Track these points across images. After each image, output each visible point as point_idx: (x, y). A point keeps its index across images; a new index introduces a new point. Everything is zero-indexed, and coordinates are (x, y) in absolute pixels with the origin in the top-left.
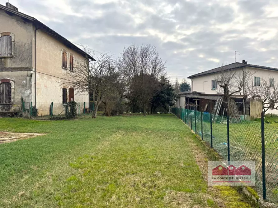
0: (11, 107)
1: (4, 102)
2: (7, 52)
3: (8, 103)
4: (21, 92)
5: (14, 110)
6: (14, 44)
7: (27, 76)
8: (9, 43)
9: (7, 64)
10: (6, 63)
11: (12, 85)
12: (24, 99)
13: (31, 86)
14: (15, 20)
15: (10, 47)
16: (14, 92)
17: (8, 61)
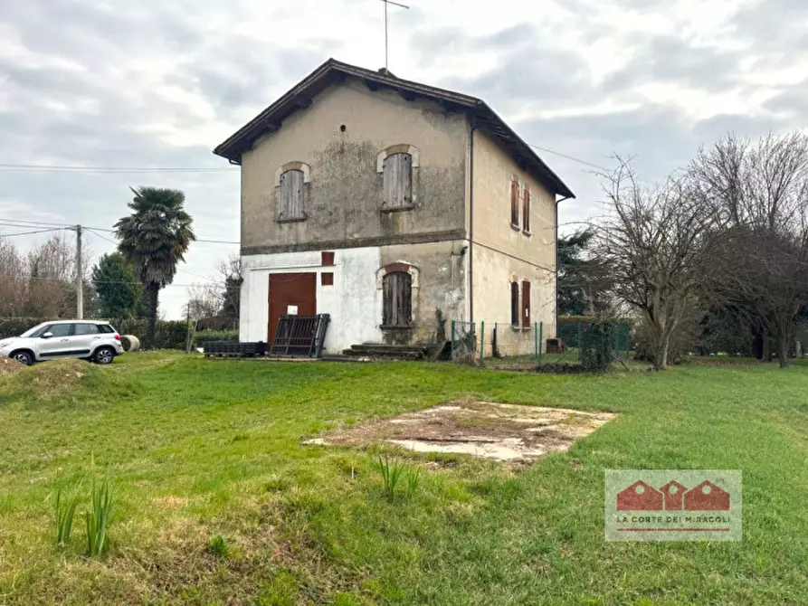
0: (411, 334)
1: (394, 323)
2: (401, 196)
3: (402, 324)
4: (436, 296)
5: (419, 343)
6: (419, 173)
7: (452, 253)
8: (406, 172)
9: (401, 224)
10: (397, 224)
11: (413, 277)
12: (444, 312)
13: (461, 279)
14: (420, 111)
15: (406, 183)
16: (418, 296)
17: (404, 218)
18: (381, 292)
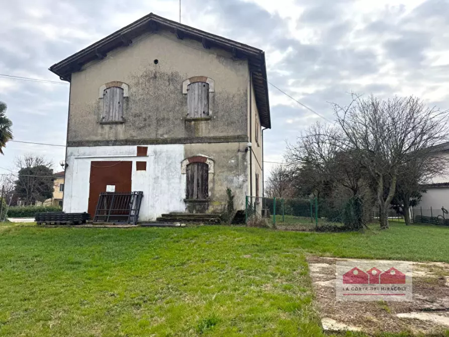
0: (208, 206)
1: (195, 197)
2: (201, 111)
3: (201, 199)
4: (226, 179)
5: (214, 212)
6: (214, 96)
7: (239, 151)
8: (204, 96)
9: (200, 130)
10: (198, 129)
11: (210, 166)
12: (233, 191)
13: (246, 167)
14: (215, 56)
15: (205, 102)
16: (214, 179)
17: (203, 125)
18: (185, 175)
